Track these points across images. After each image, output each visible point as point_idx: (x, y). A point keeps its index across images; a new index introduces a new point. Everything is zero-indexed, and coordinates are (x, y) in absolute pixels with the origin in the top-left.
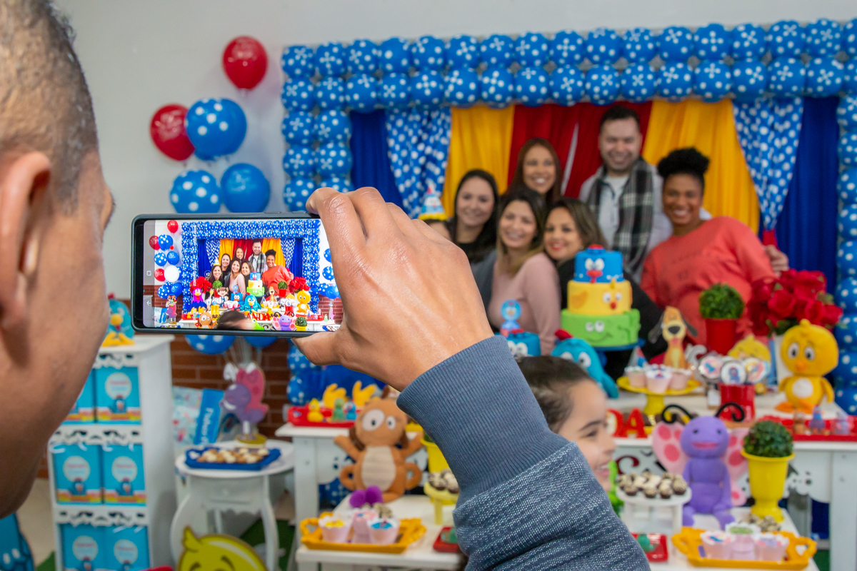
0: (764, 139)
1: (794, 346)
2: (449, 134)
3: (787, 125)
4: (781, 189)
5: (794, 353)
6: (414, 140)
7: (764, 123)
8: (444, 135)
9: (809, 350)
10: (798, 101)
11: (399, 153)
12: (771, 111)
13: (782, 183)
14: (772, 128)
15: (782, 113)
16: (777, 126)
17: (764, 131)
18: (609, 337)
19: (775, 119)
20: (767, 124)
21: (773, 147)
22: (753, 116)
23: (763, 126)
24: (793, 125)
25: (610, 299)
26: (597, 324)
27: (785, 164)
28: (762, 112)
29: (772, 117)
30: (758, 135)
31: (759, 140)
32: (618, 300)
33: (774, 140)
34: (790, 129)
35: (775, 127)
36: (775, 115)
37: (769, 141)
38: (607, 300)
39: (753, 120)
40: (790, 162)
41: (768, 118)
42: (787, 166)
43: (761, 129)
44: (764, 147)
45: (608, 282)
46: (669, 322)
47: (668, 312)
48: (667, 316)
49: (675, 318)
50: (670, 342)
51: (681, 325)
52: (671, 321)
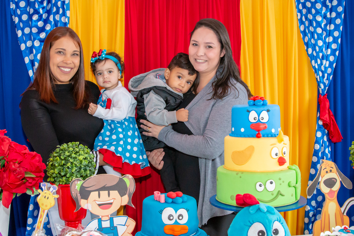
0: (319, 25)
2: (68, 13)
3: (334, 15)
4: (331, 64)
6: (35, 17)
7: (318, 12)
8: (64, 14)
11: (23, 30)
12: (324, 4)
13: (332, 58)
14: (325, 17)
17: (319, 19)
18: (280, 196)
19: (326, 10)
20: (321, 13)
21: (325, 31)
22: (308, 8)
23: (318, 15)
24: (338, 15)
25: (278, 153)
26: (268, 183)
27: (333, 44)
28: (317, 4)
29: (324, 9)
30: (314, 22)
31: (315, 25)
32: (285, 154)
33: (326, 25)
34: (336, 18)
35: (326, 16)
36: (327, 7)
37: (323, 26)
38: (276, 155)
39: (309, 11)
40: (337, 43)
41: (321, 9)
42: (335, 46)
43: (316, 17)
44: (319, 30)
45: (274, 136)
46: (325, 175)
47: (325, 165)
48: (324, 170)
49: (331, 171)
50: (327, 196)
51: (337, 178)
52: (328, 174)
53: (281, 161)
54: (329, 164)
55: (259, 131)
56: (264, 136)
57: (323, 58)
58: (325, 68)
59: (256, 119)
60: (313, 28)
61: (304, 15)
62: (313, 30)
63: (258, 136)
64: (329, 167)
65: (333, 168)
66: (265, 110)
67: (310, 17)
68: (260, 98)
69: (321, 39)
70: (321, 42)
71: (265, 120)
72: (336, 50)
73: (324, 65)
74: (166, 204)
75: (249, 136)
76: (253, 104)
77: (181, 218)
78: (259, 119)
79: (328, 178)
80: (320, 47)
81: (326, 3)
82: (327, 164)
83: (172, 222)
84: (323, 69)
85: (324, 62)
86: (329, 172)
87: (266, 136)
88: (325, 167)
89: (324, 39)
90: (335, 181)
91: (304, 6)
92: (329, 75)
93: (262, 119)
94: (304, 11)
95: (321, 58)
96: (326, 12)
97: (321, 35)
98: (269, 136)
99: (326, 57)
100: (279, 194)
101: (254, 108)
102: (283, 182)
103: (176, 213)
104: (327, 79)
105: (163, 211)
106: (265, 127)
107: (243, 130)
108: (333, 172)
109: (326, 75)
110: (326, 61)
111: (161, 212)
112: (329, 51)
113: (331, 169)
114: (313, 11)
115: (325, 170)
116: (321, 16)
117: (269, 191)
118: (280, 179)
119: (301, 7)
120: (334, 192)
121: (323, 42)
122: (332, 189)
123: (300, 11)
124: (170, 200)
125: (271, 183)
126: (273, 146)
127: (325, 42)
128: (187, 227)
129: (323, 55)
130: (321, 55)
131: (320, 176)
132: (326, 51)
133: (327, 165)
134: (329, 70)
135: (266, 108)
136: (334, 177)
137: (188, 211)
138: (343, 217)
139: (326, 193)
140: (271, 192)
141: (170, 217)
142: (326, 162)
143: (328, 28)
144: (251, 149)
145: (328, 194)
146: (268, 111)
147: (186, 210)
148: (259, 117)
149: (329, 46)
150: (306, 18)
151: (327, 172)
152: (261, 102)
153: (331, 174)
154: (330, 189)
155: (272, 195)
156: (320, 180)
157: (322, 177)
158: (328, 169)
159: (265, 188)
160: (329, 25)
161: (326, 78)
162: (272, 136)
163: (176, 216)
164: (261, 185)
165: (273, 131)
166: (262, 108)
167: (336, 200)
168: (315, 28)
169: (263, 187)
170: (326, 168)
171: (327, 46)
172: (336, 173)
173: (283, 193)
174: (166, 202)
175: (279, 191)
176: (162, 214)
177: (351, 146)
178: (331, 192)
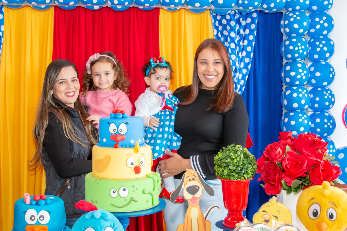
0: (233, 41)
1: (315, 207)
3: (247, 31)
4: (244, 76)
5: (315, 214)
7: (232, 29)
9: (331, 211)
10: (255, 15)
12: (238, 22)
13: (244, 71)
14: (238, 33)
15: (244, 23)
16: (242, 32)
17: (233, 35)
18: (133, 202)
19: (240, 27)
20: (235, 30)
21: (239, 46)
22: (224, 25)
23: (232, 31)
24: (252, 31)
25: (134, 163)
26: (121, 190)
27: (247, 58)
28: (231, 22)
29: (238, 26)
30: (228, 37)
31: (229, 41)
32: (141, 163)
33: (239, 41)
34: (249, 34)
35: (240, 33)
36: (240, 24)
37: (236, 42)
38: (132, 164)
39: (225, 28)
40: (249, 57)
41: (235, 26)
42: (248, 60)
43: (231, 33)
44: (233, 46)
45: (133, 146)
46: (188, 183)
47: (188, 174)
48: (186, 178)
49: (193, 179)
50: (189, 202)
51: (199, 185)
52: (190, 182)
53: (137, 170)
54: (192, 173)
55: (117, 142)
56: (122, 147)
57: (236, 71)
58: (239, 80)
59: (115, 130)
60: (228, 43)
61: (220, 31)
62: (228, 46)
63: (116, 147)
64: (192, 175)
65: (196, 177)
66: (123, 123)
67: (225, 33)
68: (120, 111)
69: (235, 54)
70: (234, 57)
71: (123, 132)
72: (248, 64)
73: (237, 77)
74: (31, 206)
75: (109, 146)
76: (114, 117)
77: (42, 218)
78: (118, 130)
79: (191, 185)
80: (233, 61)
81: (239, 21)
82: (190, 172)
83: (34, 222)
84: (236, 81)
85: (237, 74)
86: (192, 180)
87: (124, 146)
88: (188, 175)
89: (237, 54)
90: (198, 189)
91: (220, 23)
92: (241, 86)
93: (120, 130)
94: (220, 28)
95: (234, 71)
96: (239, 29)
97: (234, 50)
98: (127, 146)
99: (239, 70)
100: (132, 199)
101: (115, 120)
102: (137, 189)
103: (38, 215)
104: (240, 90)
105: (26, 212)
106: (123, 138)
107: (105, 140)
108: (195, 180)
109: (239, 86)
110: (240, 73)
111: (25, 213)
112: (242, 65)
113: (194, 177)
114: (228, 28)
115: (188, 178)
116: (235, 32)
117: (123, 197)
118: (133, 187)
119: (217, 24)
120: (197, 198)
121: (236, 56)
122: (194, 196)
123: (217, 28)
124: (34, 202)
125: (124, 190)
126: (129, 156)
127: (238, 56)
128: (47, 227)
129: (236, 68)
130: (234, 68)
131: (183, 184)
132: (239, 64)
133: (190, 174)
134: (242, 82)
135: (125, 120)
136: (197, 185)
137: (49, 213)
138: (205, 222)
139: (189, 200)
140: (124, 198)
141: (32, 218)
142: (188, 171)
143: (241, 43)
144: (109, 158)
145: (191, 200)
146: (127, 123)
147: (48, 212)
148: (118, 129)
149: (243, 60)
150: (222, 34)
151: (190, 180)
152: (120, 115)
153: (194, 181)
154: (193, 195)
155: (126, 200)
156: (183, 187)
157: (185, 184)
158: (191, 177)
159: (118, 195)
160: (242, 41)
161: (238, 89)
162: (130, 147)
163: (37, 217)
164: (115, 192)
165: (132, 142)
166: (121, 121)
167: (198, 206)
168: (230, 43)
169: (116, 193)
170: (189, 177)
171: (240, 61)
172: (199, 182)
173: (136, 199)
174: (31, 204)
175: (132, 198)
176: (25, 214)
177: (215, 157)
178: (194, 199)
